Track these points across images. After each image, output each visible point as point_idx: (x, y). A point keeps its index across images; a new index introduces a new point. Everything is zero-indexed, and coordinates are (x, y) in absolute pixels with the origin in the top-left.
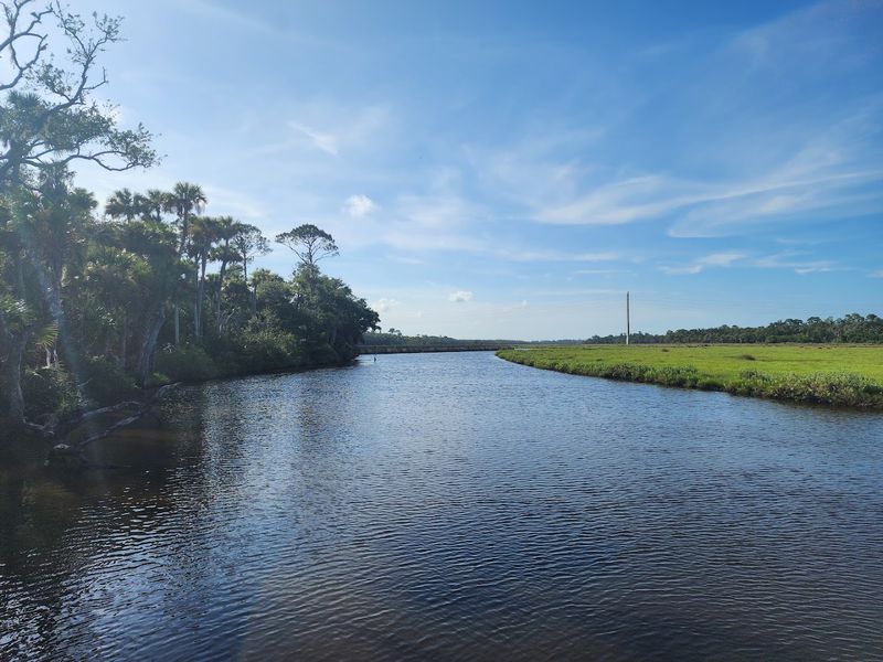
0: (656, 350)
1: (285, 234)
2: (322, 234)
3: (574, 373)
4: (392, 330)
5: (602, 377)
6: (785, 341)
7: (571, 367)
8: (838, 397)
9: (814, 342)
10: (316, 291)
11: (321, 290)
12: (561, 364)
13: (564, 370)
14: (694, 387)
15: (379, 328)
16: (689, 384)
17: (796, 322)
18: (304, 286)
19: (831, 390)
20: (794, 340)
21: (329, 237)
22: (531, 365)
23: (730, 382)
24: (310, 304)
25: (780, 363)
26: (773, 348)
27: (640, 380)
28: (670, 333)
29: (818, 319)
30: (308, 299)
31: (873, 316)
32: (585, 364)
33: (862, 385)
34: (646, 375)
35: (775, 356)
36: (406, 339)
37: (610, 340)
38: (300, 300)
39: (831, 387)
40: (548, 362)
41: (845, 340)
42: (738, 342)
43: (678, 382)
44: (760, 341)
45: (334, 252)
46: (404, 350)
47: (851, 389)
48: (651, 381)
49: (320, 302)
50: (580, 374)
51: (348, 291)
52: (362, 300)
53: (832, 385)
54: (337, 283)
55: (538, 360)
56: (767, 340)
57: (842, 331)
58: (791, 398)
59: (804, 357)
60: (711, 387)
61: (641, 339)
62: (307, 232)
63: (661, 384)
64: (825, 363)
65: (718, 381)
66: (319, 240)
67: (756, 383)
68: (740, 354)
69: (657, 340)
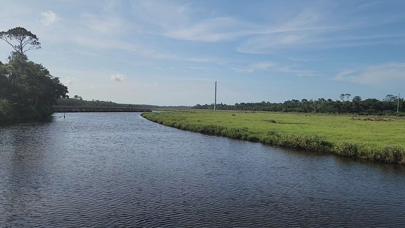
0: (228, 115)
1: (3, 32)
2: (29, 34)
3: (185, 129)
4: (76, 96)
5: (199, 132)
6: (291, 111)
7: (183, 126)
8: (310, 147)
9: (303, 112)
10: (25, 72)
11: (28, 72)
12: (178, 124)
13: (179, 128)
14: (245, 139)
15: (68, 96)
16: (243, 137)
17: (297, 101)
18: (16, 68)
19: (307, 143)
20: (295, 111)
21: (35, 37)
22: (161, 123)
23: (263, 137)
24: (21, 80)
25: (287, 125)
26: (286, 115)
27: (219, 135)
28: (237, 104)
29: (306, 100)
30: (19, 76)
31: (330, 100)
32: (191, 123)
33: (320, 140)
34: (222, 132)
35: (285, 120)
36: (85, 102)
37: (206, 107)
38: (13, 76)
39: (307, 142)
40: (171, 122)
41: (318, 111)
42: (270, 111)
43: (238, 136)
44: (280, 111)
45: (38, 46)
46: (84, 110)
47: (316, 143)
48: (225, 136)
49: (27, 78)
50: (188, 130)
51: (47, 72)
52: (57, 78)
53: (307, 141)
54: (39, 67)
55: (166, 121)
56: (283, 110)
57: (317, 107)
58: (290, 147)
59: (298, 121)
60: (254, 140)
61: (222, 107)
62: (19, 32)
63: (229, 137)
64: (306, 126)
65: (257, 136)
66: (28, 38)
67: (274, 138)
68: (270, 119)
69: (230, 108)
